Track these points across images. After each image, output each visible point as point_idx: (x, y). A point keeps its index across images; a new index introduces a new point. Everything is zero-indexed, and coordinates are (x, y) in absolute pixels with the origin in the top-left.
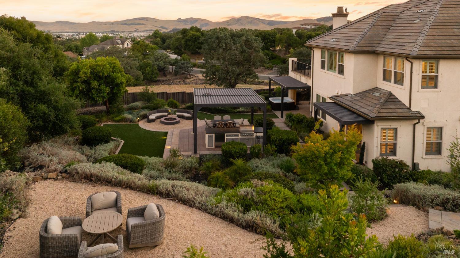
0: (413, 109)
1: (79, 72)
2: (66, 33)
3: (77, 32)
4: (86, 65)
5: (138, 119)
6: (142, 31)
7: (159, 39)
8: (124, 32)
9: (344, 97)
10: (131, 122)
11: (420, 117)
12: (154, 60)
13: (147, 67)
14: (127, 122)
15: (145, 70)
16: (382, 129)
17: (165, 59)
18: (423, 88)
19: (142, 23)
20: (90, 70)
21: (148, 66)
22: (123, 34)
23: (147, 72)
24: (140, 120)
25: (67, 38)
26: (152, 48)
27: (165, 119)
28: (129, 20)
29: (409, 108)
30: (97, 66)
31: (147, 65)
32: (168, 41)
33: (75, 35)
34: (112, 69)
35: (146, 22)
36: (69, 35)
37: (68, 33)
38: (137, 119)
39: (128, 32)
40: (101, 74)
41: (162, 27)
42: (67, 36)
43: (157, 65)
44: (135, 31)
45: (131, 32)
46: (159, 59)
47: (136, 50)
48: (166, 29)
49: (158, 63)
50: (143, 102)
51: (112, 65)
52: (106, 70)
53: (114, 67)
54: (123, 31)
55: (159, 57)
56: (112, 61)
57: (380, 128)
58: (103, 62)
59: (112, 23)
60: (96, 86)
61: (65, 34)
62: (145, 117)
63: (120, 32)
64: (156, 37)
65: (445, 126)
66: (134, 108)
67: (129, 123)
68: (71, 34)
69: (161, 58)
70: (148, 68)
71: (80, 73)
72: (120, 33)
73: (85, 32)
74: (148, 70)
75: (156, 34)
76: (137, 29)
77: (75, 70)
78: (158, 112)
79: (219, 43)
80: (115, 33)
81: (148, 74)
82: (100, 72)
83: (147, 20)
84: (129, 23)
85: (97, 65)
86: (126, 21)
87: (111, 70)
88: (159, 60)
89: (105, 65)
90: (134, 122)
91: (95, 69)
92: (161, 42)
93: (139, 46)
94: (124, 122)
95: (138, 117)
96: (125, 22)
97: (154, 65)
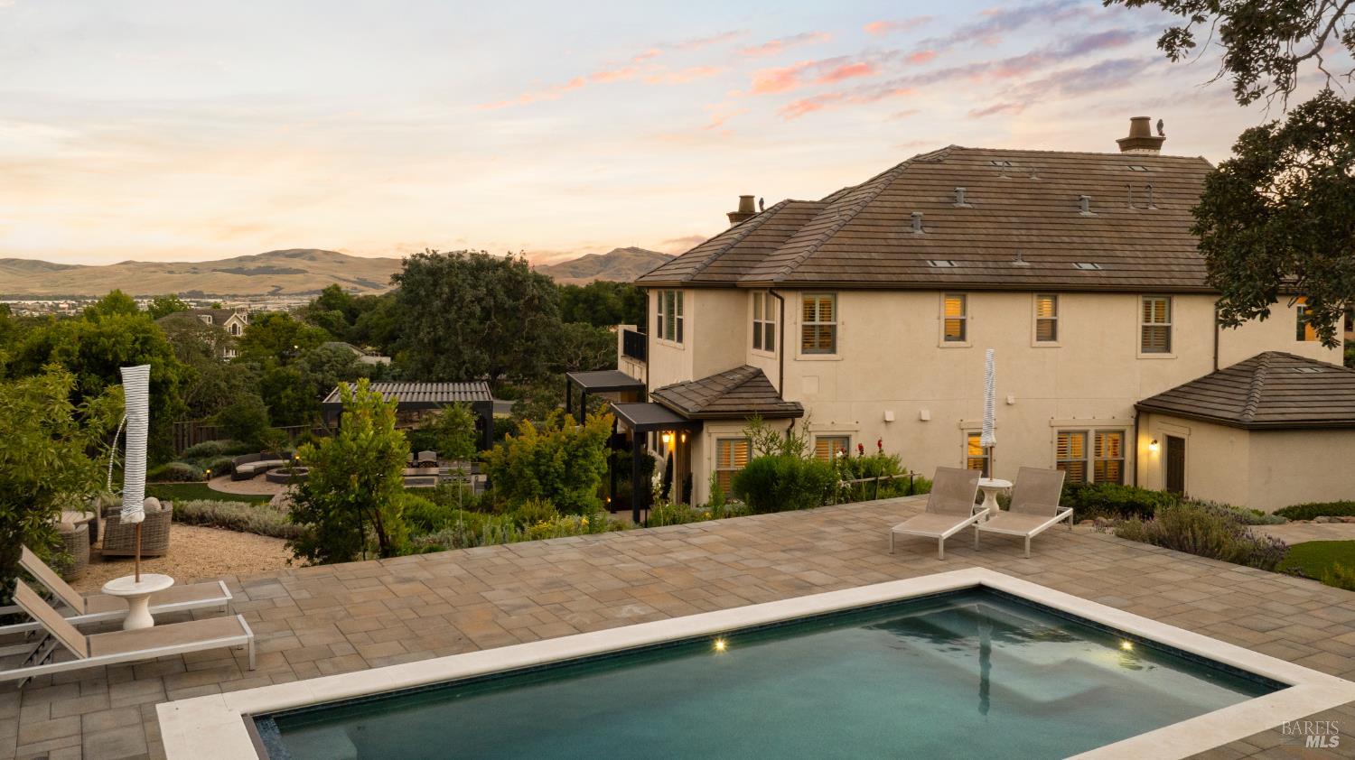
0: (787, 398)
1: (49, 350)
2: (32, 299)
3: (72, 298)
4: (68, 334)
5: (208, 471)
6: (297, 294)
7: (338, 313)
8: (234, 297)
9: (676, 390)
10: (189, 479)
11: (795, 413)
12: (307, 366)
13: (285, 388)
14: (177, 479)
15: (280, 398)
16: (718, 440)
17: (344, 366)
18: (804, 351)
19: (294, 267)
20: (80, 345)
21: (288, 382)
22: (229, 303)
23: (284, 401)
24: (214, 477)
25: (36, 314)
26: (310, 337)
27: (278, 472)
28: (253, 259)
29: (780, 397)
30: (99, 337)
31: (286, 382)
32: (364, 315)
33: (63, 304)
34: (141, 343)
35: (309, 263)
36: (43, 306)
37: (38, 298)
38: (205, 472)
39: (248, 296)
40: (110, 357)
41: (363, 282)
42: (35, 310)
43: (316, 381)
44: (273, 294)
45: (258, 298)
46: (324, 364)
47: (256, 342)
48: (376, 286)
49: (319, 376)
50: (229, 441)
51: (141, 336)
52: (122, 348)
53: (145, 341)
54: (232, 293)
55: (324, 360)
56: (140, 325)
57: (714, 437)
58: (115, 326)
59: (195, 269)
60: (96, 386)
61: (29, 302)
62: (227, 471)
63: (221, 297)
64: (330, 307)
65: (853, 434)
66: (204, 452)
67: (183, 482)
68: (50, 303)
69: (329, 361)
70: (289, 391)
71: (52, 352)
72: (218, 301)
73: (97, 295)
74: (287, 397)
75: (331, 298)
76: (280, 288)
77: (40, 347)
78: (262, 459)
79: (435, 284)
80: (203, 300)
81: (290, 410)
82: (105, 351)
83: (312, 259)
84: (252, 266)
85: (101, 334)
86: (241, 259)
87: (137, 346)
88: (326, 368)
89: (121, 335)
90: (197, 480)
91: (92, 344)
92: (344, 322)
93: (270, 328)
94: (171, 481)
95: (210, 468)
96: (235, 266)
97: (307, 382)
